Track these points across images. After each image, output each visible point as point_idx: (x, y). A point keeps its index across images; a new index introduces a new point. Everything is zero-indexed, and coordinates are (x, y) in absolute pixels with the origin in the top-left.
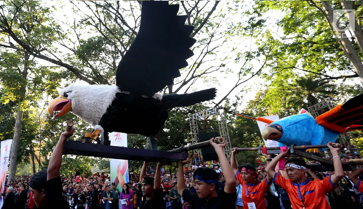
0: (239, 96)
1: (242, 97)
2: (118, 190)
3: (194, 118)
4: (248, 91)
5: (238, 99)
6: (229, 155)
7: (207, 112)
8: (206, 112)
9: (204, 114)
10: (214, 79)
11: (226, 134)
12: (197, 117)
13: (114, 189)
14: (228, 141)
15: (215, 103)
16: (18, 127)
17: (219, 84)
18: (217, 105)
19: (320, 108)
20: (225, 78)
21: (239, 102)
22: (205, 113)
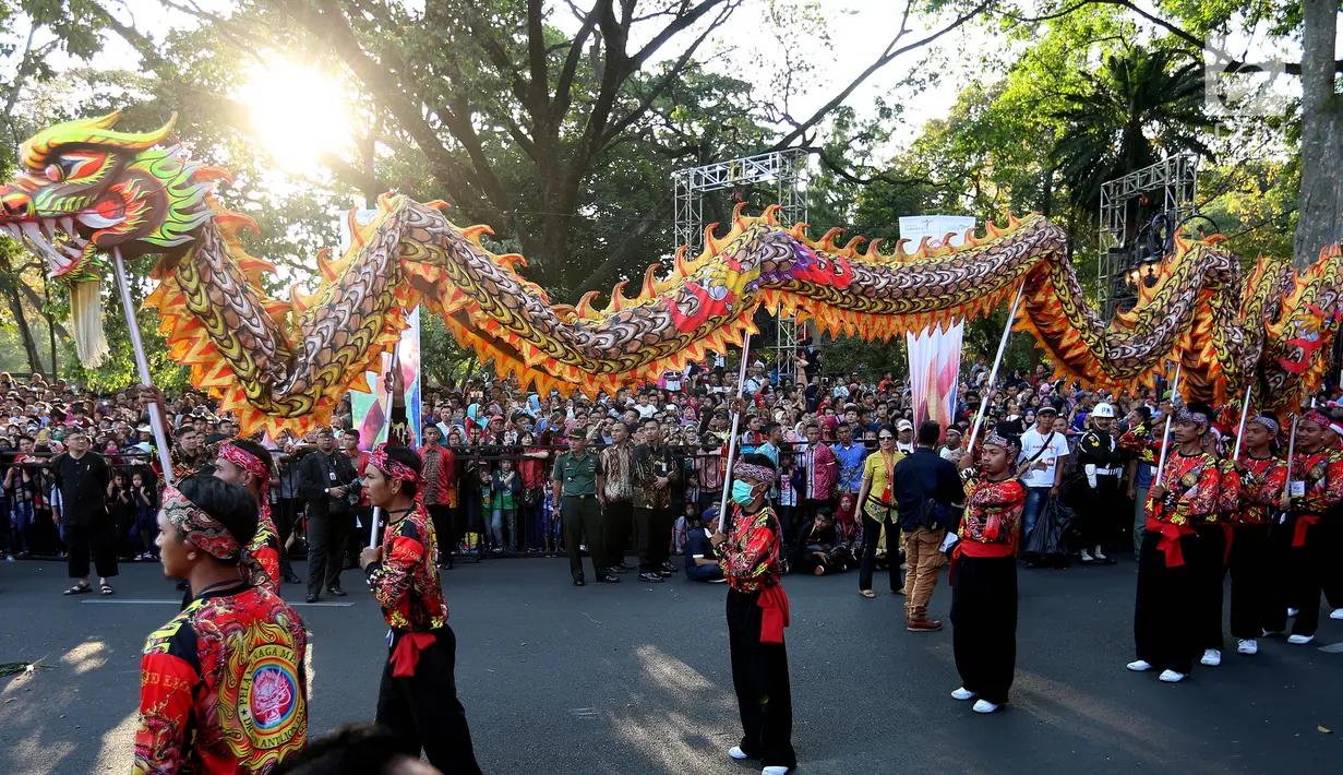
0: (890, 104)
1: (899, 108)
3: (692, 184)
4: (929, 85)
5: (885, 113)
7: (744, 165)
8: (741, 164)
9: (732, 170)
10: (812, 13)
12: (706, 181)
15: (793, 123)
17: (826, 40)
18: (801, 130)
19: (1139, 191)
20: (854, 13)
21: (885, 125)
22: (736, 170)
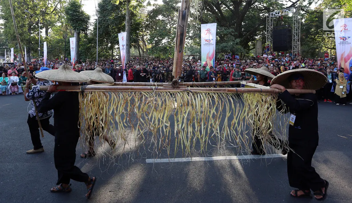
2: (207, 71)
3: (271, 16)
6: (296, 48)
7: (284, 11)
11: (298, 31)
12: (274, 15)
13: (204, 70)
14: (299, 37)
16: (128, 22)
18: (294, 3)
22: (282, 12)
